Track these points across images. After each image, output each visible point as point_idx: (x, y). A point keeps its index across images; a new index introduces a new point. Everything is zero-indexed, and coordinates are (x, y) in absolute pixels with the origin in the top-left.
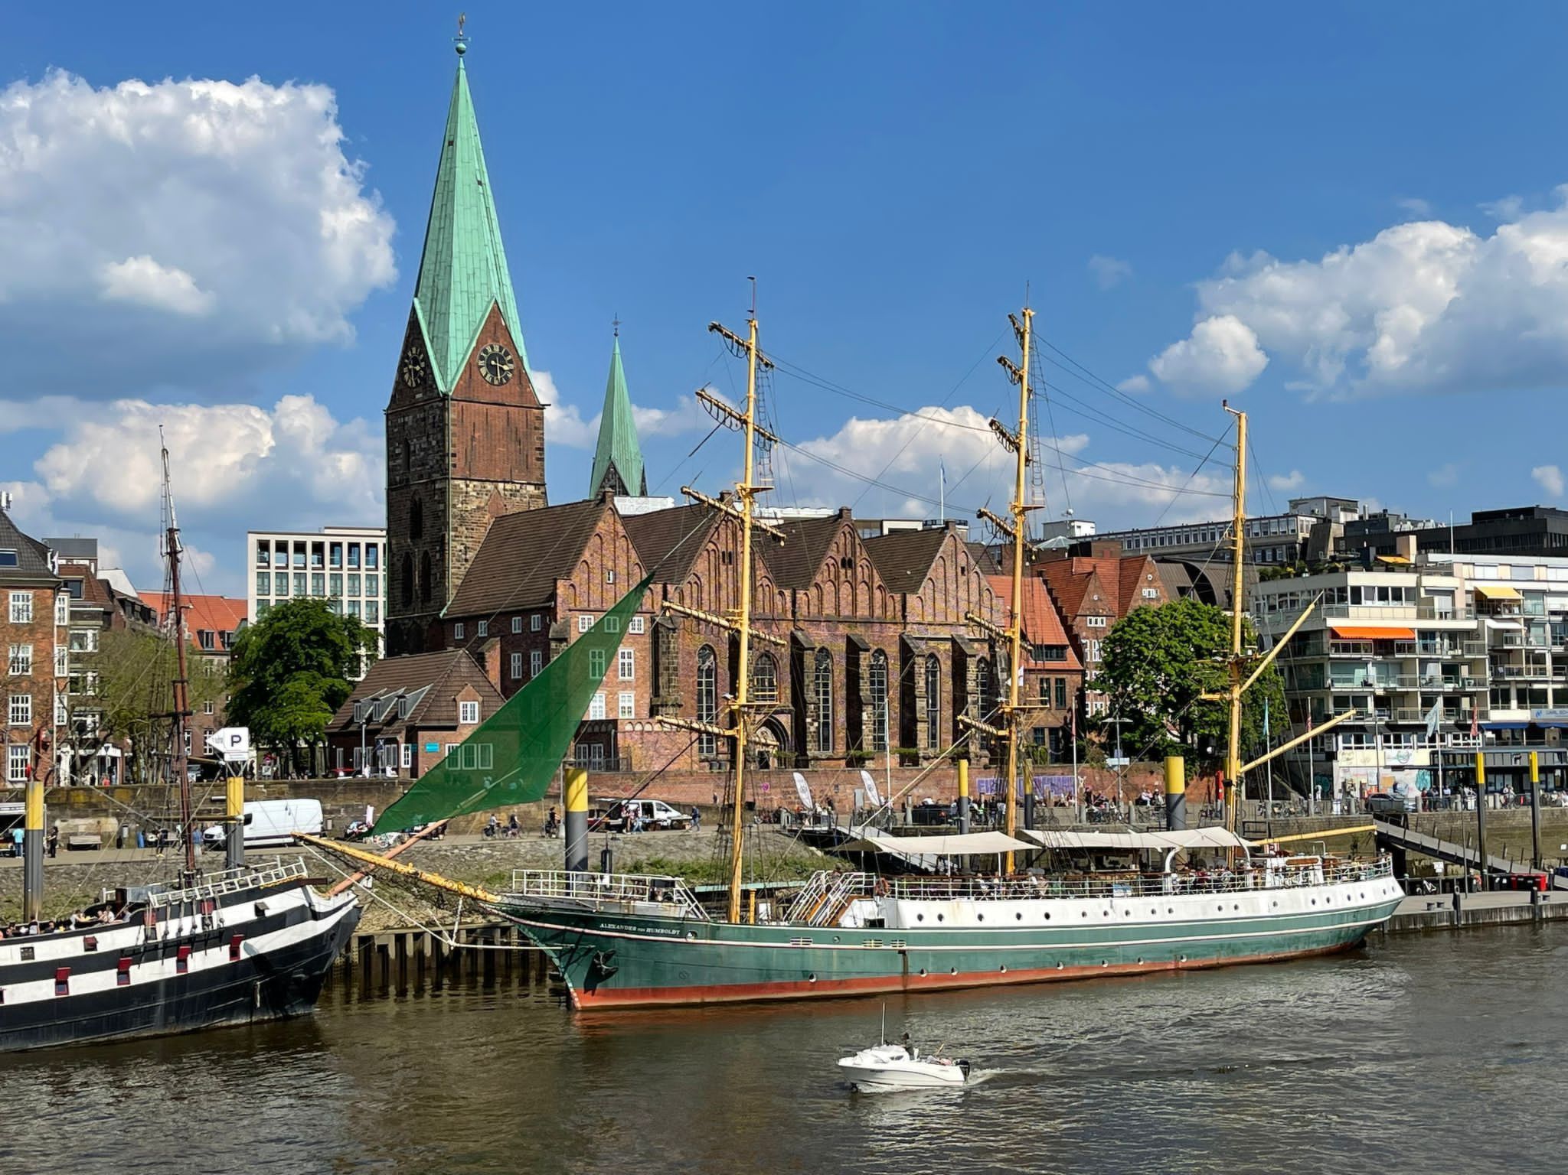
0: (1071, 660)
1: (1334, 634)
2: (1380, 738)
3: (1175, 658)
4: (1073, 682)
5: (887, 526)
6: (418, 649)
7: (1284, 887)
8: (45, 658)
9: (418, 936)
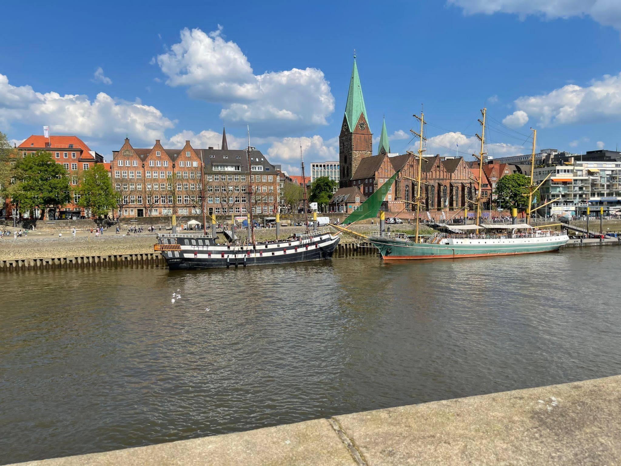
0: (489, 187)
1: (552, 180)
2: (562, 204)
3: (513, 186)
4: (489, 192)
5: (446, 158)
6: (346, 186)
7: (540, 237)
8: (275, 189)
9: (349, 244)
